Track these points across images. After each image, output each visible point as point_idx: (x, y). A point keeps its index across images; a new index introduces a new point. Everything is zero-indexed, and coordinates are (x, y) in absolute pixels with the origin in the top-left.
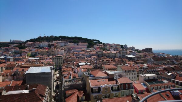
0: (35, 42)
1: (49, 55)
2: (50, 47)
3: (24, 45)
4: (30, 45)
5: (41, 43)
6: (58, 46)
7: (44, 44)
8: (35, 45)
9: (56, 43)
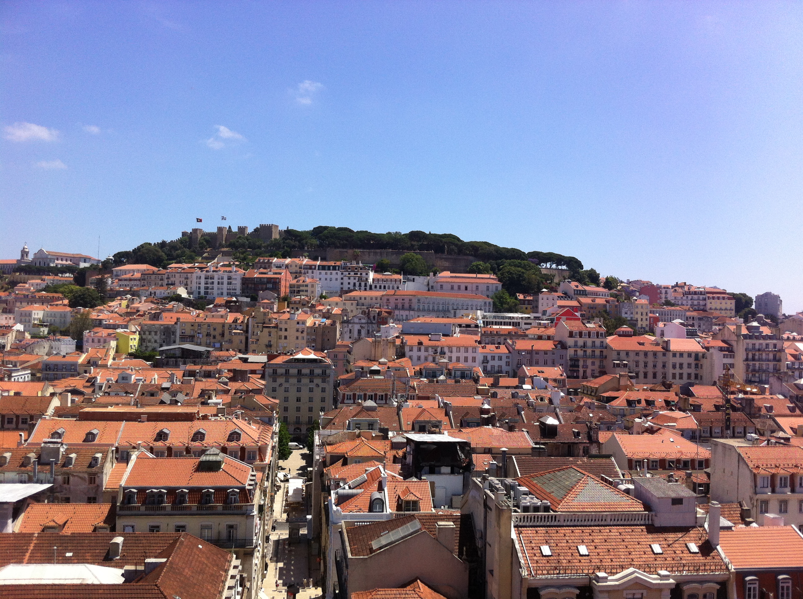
0: (165, 267)
1: (246, 352)
2: (254, 299)
4: (132, 282)
5: (201, 269)
6: (303, 291)
7: (216, 281)
8: (166, 282)
9: (288, 273)
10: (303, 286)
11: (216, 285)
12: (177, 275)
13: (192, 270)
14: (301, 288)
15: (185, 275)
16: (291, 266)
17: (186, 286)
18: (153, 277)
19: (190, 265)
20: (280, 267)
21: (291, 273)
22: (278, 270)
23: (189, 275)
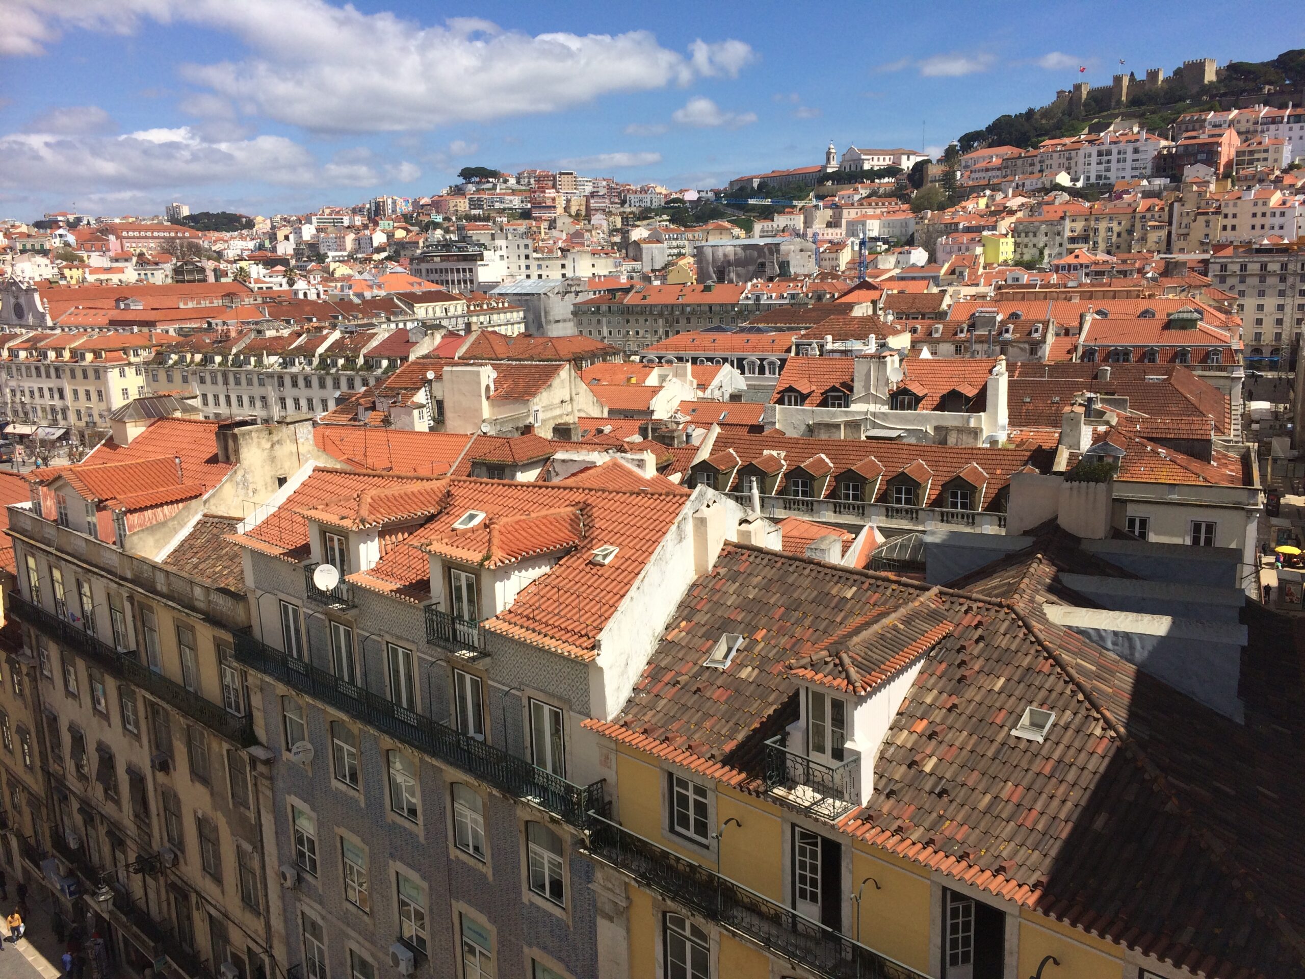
0: (1036, 147)
1: (1169, 250)
2: (1177, 179)
3: (948, 179)
4: (990, 174)
5: (1090, 142)
6: (1258, 160)
7: (1114, 157)
8: (1038, 167)
9: (1234, 133)
10: (1259, 151)
11: (1114, 165)
12: (1056, 155)
13: (1076, 146)
14: (1256, 156)
15: (1067, 154)
16: (1239, 122)
17: (1068, 170)
18: (1020, 162)
19: (1074, 139)
20: (1220, 126)
21: (1239, 133)
22: (1217, 131)
23: (1073, 153)
